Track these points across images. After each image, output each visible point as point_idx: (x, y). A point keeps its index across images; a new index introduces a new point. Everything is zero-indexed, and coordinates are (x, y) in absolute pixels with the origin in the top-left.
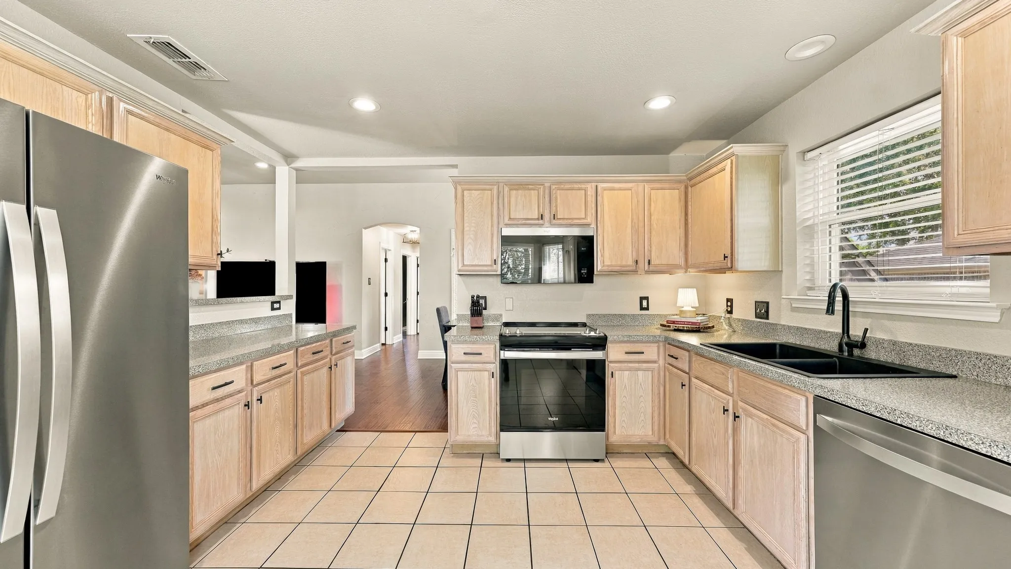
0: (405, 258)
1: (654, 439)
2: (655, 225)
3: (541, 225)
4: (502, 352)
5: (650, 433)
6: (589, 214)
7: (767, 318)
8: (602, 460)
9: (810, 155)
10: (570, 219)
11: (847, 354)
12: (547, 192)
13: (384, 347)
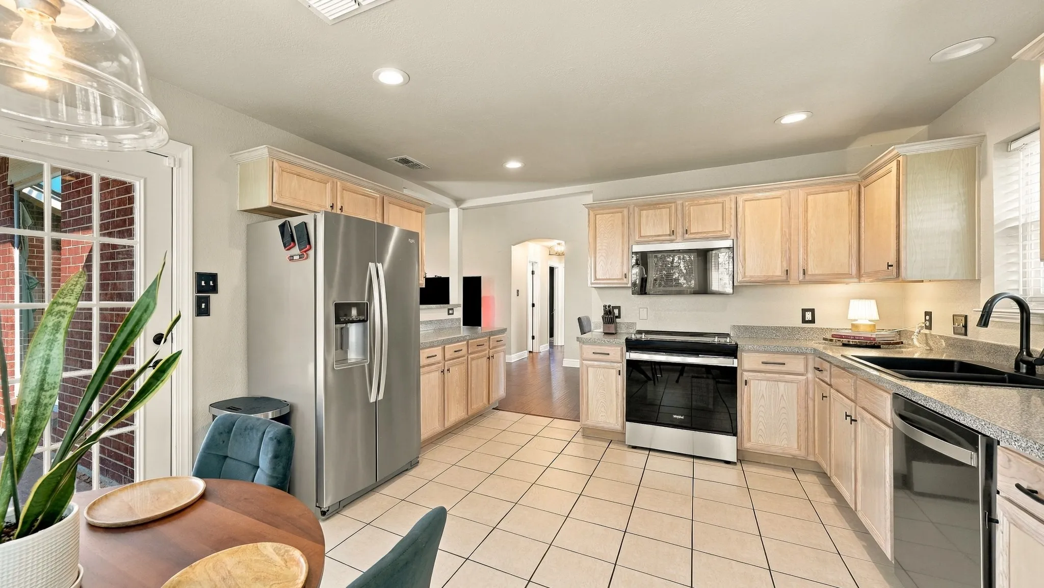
0: (552, 270)
1: (801, 453)
2: (812, 232)
3: (672, 241)
4: (628, 353)
5: (795, 446)
6: (727, 226)
7: (966, 334)
8: (734, 463)
9: (1014, 145)
10: (705, 232)
11: (1024, 371)
12: (679, 207)
13: (531, 354)
